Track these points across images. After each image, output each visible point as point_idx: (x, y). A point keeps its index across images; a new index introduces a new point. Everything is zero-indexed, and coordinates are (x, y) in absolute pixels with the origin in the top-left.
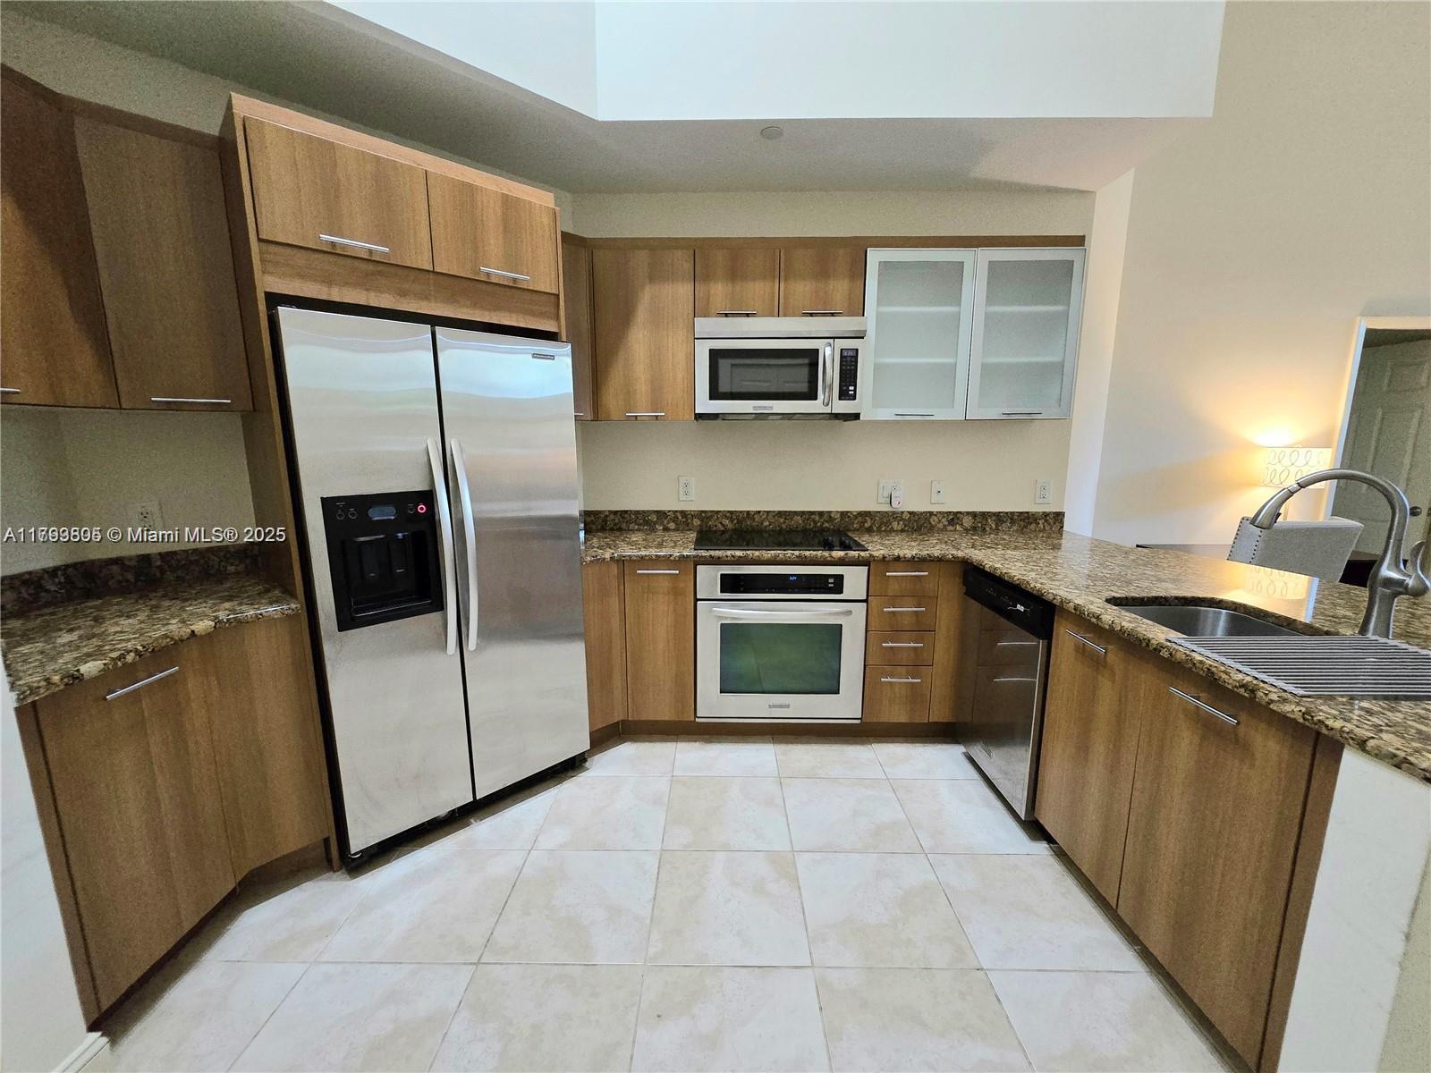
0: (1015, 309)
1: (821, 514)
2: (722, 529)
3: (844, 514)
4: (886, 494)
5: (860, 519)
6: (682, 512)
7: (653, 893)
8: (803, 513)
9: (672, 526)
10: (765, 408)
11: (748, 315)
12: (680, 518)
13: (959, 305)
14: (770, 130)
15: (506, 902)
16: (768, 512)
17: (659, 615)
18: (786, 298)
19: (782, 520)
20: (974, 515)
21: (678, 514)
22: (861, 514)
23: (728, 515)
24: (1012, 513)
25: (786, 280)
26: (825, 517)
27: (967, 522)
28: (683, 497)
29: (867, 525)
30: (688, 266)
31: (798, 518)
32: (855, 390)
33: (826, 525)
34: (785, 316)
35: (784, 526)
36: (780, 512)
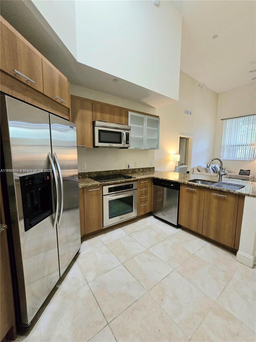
0: (151, 128)
1: (116, 171)
2: (94, 176)
3: (120, 170)
4: (128, 165)
5: (123, 171)
6: (83, 173)
7: (131, 274)
8: (112, 171)
9: (81, 177)
10: (111, 145)
11: (105, 122)
12: (83, 174)
13: (143, 126)
14: (116, 79)
15: (97, 302)
16: (104, 171)
17: (94, 202)
18: (113, 119)
19: (107, 173)
20: (142, 168)
21: (82, 174)
22: (123, 170)
23: (95, 173)
24: (148, 168)
25: (113, 115)
26: (117, 171)
27: (141, 170)
28: (83, 169)
29: (125, 172)
30: (91, 107)
31: (111, 172)
32: (129, 142)
33: (117, 173)
34: (113, 123)
35: (108, 174)
36: (107, 171)
